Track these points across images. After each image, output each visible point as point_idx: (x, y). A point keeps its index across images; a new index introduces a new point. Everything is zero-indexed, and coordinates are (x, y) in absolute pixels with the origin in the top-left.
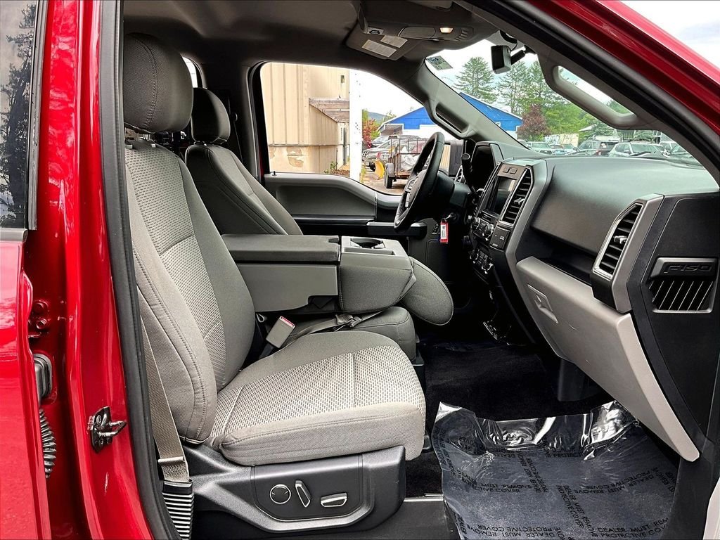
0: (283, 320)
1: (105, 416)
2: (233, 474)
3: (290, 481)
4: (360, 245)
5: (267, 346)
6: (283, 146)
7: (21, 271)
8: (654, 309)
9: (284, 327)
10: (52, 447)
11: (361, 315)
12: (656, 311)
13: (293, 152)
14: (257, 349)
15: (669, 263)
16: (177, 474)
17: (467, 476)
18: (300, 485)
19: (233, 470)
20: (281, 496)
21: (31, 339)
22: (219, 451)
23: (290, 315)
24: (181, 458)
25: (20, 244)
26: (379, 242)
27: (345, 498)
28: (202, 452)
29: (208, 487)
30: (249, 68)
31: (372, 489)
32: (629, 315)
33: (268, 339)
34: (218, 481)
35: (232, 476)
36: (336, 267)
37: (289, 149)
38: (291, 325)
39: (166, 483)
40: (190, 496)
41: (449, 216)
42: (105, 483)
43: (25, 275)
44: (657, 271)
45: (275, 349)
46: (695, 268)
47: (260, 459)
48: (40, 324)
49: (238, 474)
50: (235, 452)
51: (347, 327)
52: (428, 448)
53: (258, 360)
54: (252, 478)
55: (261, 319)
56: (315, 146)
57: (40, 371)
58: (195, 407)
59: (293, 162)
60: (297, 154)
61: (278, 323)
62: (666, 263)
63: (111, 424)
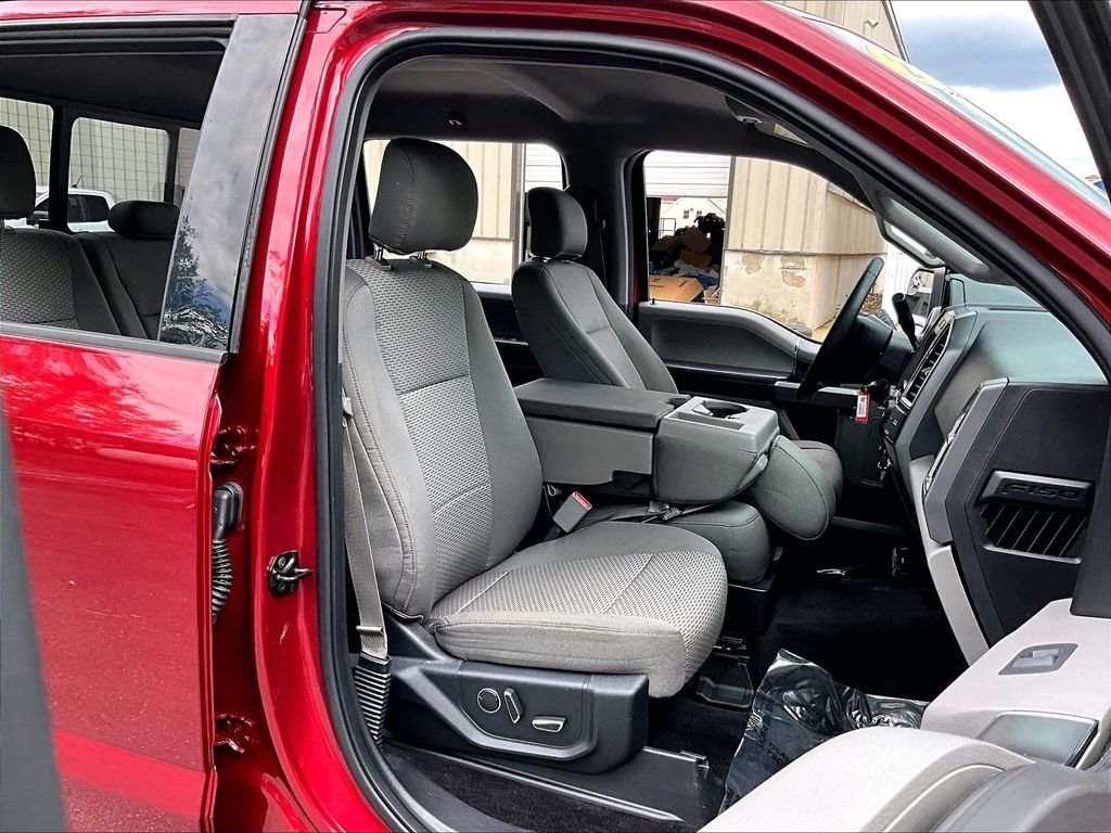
0: (577, 498)
1: (292, 561)
2: (441, 663)
3: (500, 686)
4: (711, 410)
5: (553, 529)
6: (777, 253)
7: (214, 394)
8: (986, 543)
9: (577, 505)
10: (229, 580)
11: (682, 507)
12: (990, 548)
13: (791, 264)
14: (540, 529)
15: (1011, 480)
16: (374, 647)
17: (783, 755)
18: (509, 694)
19: (442, 658)
20: (489, 703)
21: (213, 466)
22: (433, 634)
23: (586, 491)
24: (379, 629)
25: (217, 366)
26: (744, 410)
27: (561, 724)
28: (413, 631)
29: (411, 674)
30: (626, 159)
31: (596, 721)
32: (949, 548)
33: (555, 519)
34: (423, 667)
35: (440, 665)
36: (651, 437)
37: (786, 258)
38: (585, 505)
39: (362, 655)
40: (385, 676)
41: (872, 384)
42: (282, 633)
43: (217, 397)
44: (990, 491)
45: (563, 534)
46: (1054, 493)
47: (473, 652)
48: (236, 451)
49: (446, 665)
50: (447, 638)
51: (659, 520)
52: (745, 706)
53: (542, 541)
54: (460, 673)
55: (553, 492)
56: (826, 255)
57: (229, 499)
58: (403, 573)
59: (788, 278)
60: (798, 266)
61: (569, 498)
62: (1005, 479)
63: (297, 570)
